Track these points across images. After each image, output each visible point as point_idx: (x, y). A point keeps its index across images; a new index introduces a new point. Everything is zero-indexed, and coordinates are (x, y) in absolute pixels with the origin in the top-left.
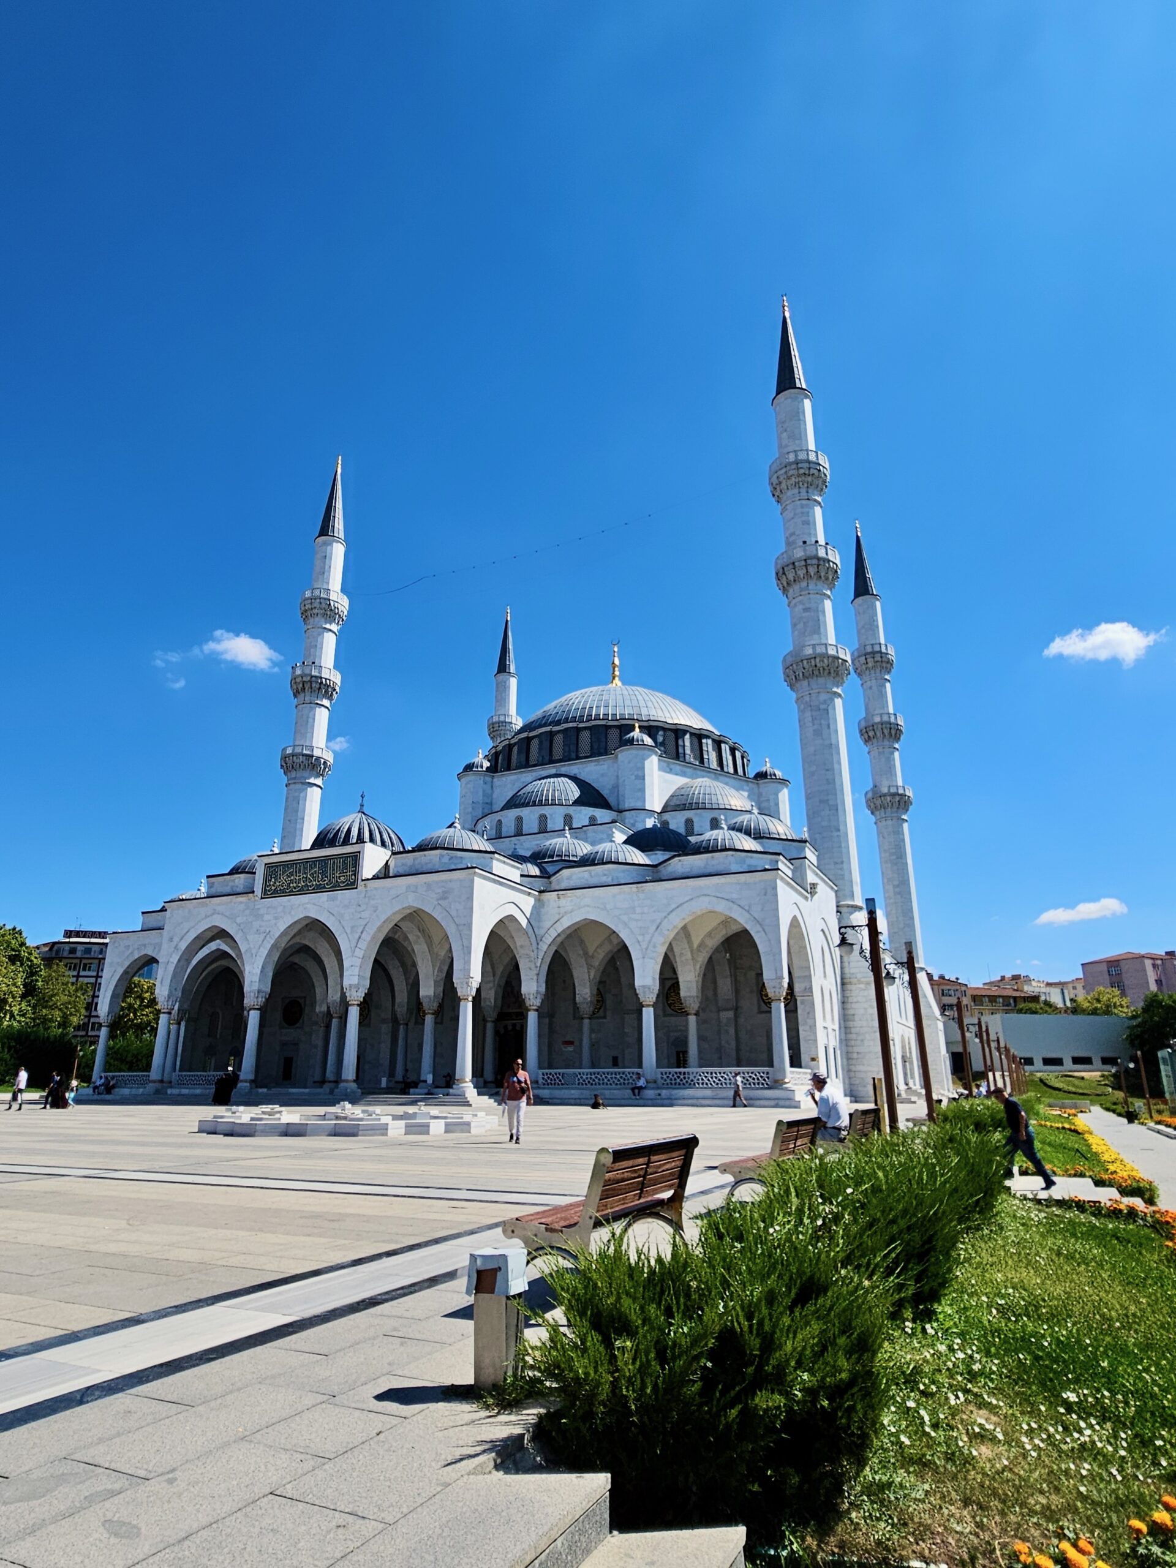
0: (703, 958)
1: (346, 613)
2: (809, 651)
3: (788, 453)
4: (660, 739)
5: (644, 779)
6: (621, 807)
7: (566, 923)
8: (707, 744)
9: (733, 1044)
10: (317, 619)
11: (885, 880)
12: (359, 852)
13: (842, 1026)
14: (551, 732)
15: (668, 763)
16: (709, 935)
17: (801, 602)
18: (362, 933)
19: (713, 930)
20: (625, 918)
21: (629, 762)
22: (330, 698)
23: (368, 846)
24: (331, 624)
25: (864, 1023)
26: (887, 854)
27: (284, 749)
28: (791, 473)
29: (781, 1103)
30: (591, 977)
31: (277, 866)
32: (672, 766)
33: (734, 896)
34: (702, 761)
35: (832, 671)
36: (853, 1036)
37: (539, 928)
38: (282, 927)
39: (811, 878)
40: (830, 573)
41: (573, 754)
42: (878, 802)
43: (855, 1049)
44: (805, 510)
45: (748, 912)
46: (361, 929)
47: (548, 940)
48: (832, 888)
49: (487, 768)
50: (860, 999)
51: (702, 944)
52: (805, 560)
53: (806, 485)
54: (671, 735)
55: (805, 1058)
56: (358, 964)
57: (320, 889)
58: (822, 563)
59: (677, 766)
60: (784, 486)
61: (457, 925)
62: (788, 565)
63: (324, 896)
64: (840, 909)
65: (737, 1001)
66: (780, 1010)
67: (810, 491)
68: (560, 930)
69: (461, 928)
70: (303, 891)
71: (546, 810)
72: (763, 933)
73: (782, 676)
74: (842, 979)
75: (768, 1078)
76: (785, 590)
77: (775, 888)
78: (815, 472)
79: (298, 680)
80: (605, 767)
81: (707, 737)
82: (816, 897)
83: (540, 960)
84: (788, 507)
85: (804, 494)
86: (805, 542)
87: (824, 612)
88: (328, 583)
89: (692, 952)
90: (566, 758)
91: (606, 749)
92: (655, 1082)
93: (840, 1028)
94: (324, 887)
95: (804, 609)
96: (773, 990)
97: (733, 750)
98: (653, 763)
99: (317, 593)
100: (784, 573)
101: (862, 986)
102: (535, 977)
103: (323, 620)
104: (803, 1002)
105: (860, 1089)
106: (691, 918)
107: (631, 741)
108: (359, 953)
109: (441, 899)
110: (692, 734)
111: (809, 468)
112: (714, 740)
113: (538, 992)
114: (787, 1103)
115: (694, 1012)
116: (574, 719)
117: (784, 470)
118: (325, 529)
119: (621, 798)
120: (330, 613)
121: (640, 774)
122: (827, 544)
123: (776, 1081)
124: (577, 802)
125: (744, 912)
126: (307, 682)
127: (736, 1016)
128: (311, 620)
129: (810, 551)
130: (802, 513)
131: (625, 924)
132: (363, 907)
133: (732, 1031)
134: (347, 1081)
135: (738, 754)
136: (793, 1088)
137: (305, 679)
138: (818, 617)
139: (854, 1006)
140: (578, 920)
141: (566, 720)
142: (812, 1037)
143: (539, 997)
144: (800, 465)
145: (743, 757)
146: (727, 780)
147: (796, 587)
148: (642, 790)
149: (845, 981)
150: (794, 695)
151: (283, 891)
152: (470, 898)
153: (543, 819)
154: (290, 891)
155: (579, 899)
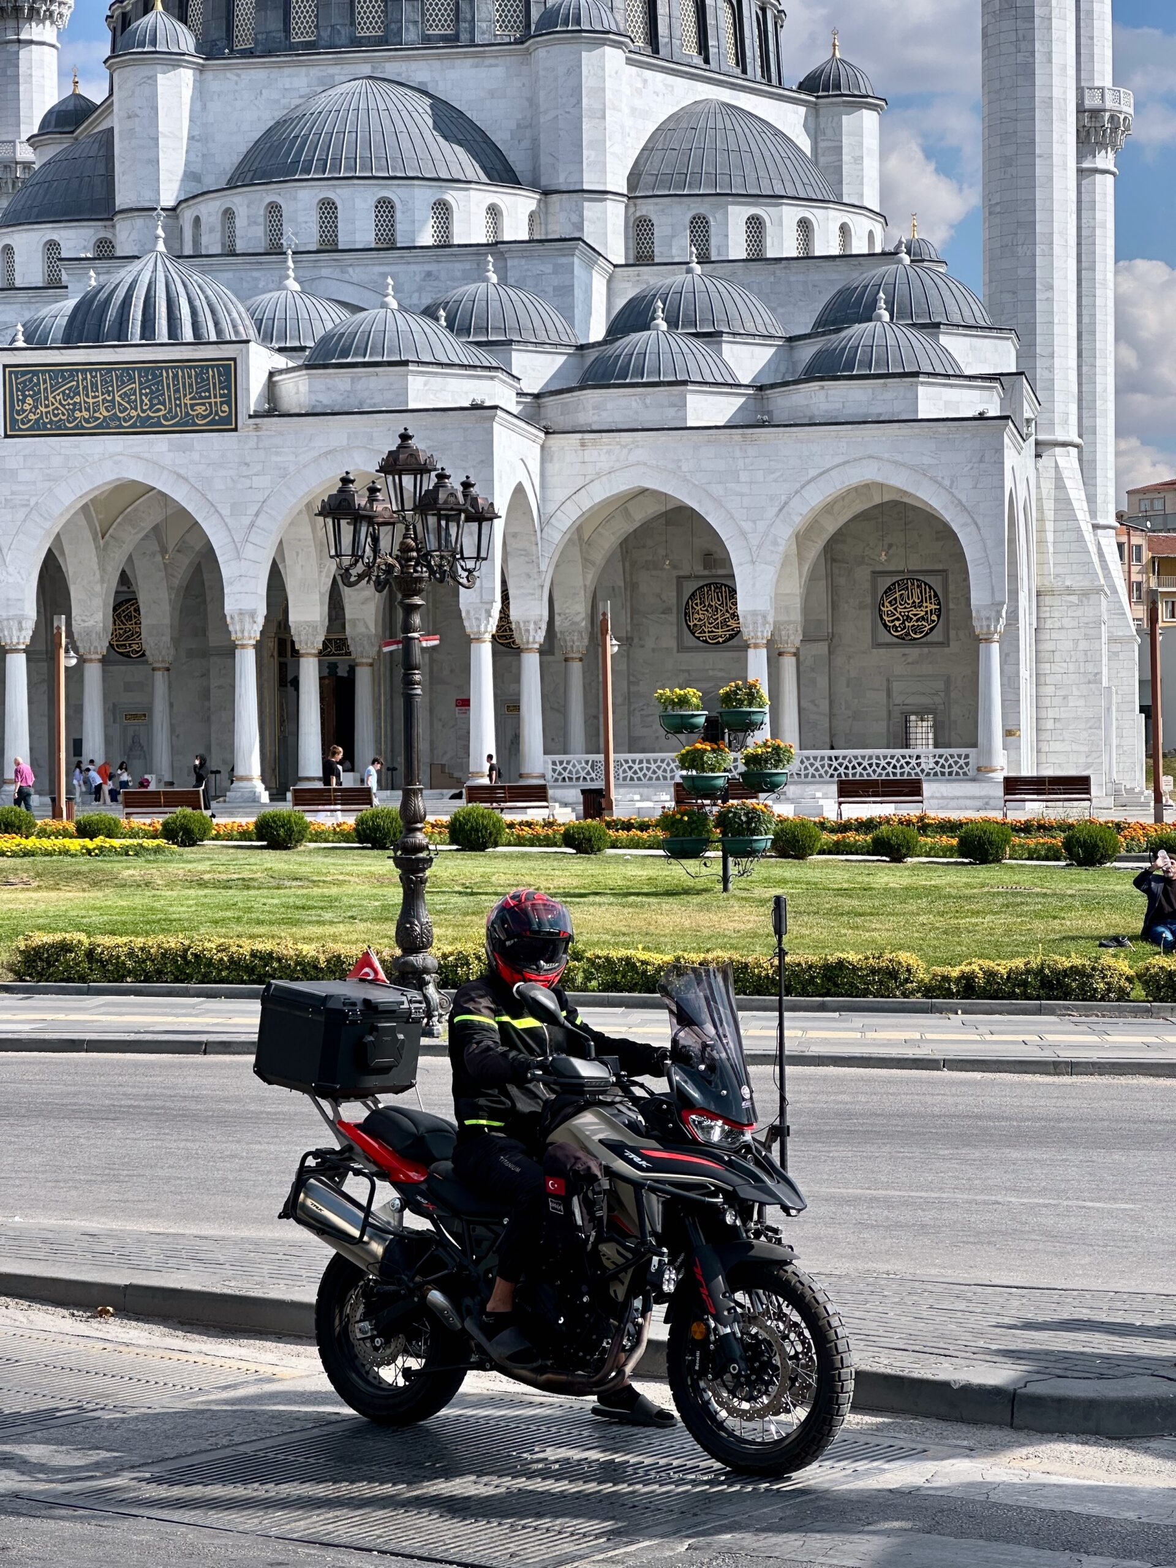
5: (603, 117)
6: (545, 181)
7: (599, 494)
9: (825, 706)
12: (234, 361)
13: (1034, 671)
18: (257, 515)
25: (1071, 667)
33: (925, 461)
36: (1049, 690)
37: (544, 499)
41: (411, 28)
43: (1051, 713)
45: (950, 490)
46: (255, 508)
57: (146, 427)
63: (161, 442)
65: (833, 623)
70: (107, 428)
72: (973, 528)
74: (1037, 585)
75: (967, 763)
77: (1001, 451)
80: (499, 72)
83: (546, 561)
94: (162, 425)
96: (985, 623)
101: (1074, 599)
102: (538, 592)
113: (542, 618)
119: (546, 159)
123: (980, 770)
125: (942, 491)
127: (831, 653)
131: (719, 501)
132: (255, 466)
133: (822, 681)
139: (1055, 635)
140: (625, 488)
142: (1013, 697)
148: (600, 145)
149: (1043, 589)
151: (58, 425)
152: (486, 463)
153: (386, 210)
154: (76, 427)
155: (625, 451)
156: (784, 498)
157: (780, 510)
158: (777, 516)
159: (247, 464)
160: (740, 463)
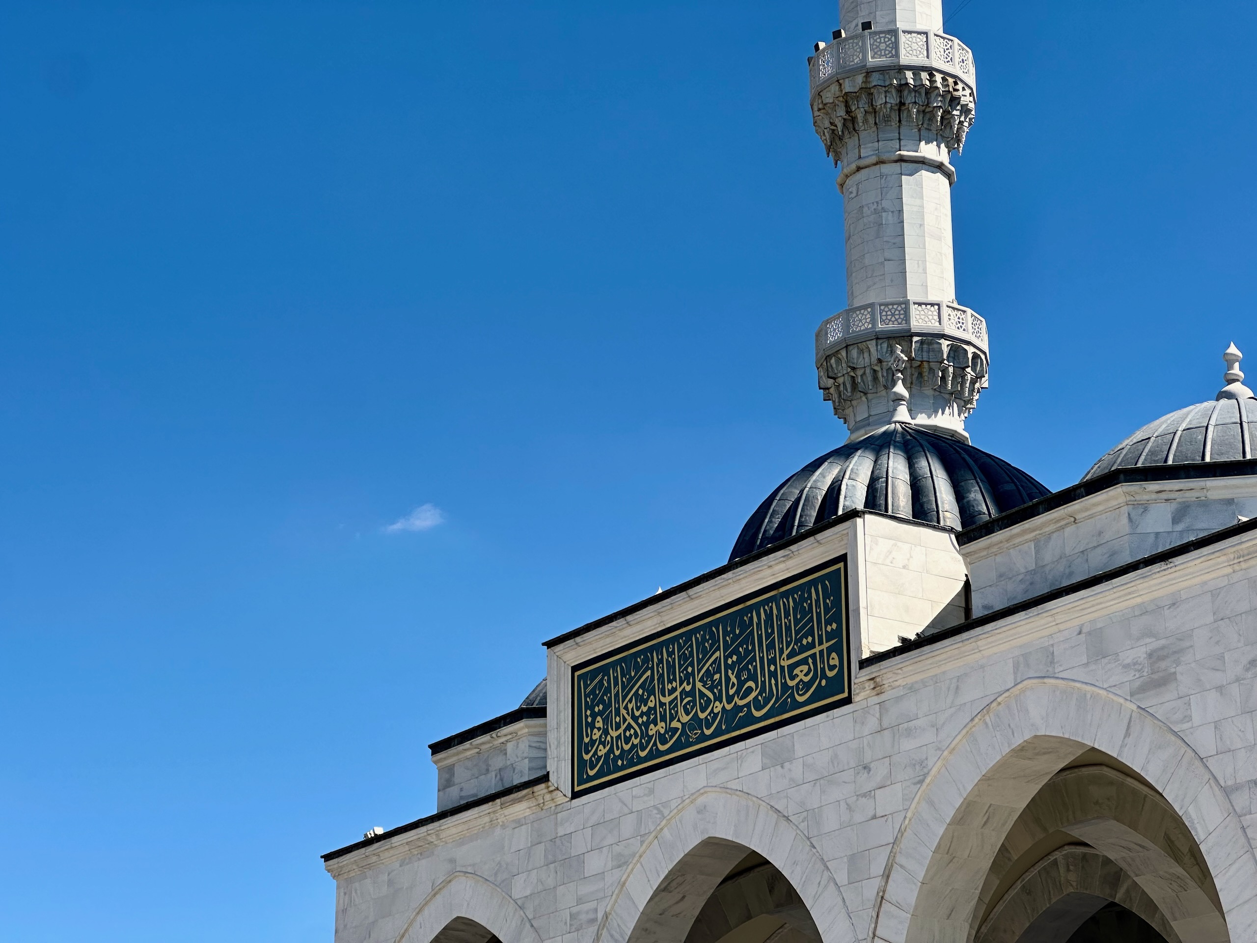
12: (843, 558)
18: (887, 876)
22: (950, 139)
23: (870, 531)
27: (821, 334)
31: (604, 670)
38: (642, 890)
46: (881, 859)
57: (738, 728)
70: (688, 745)
79: (829, 97)
94: (752, 719)
126: (856, 96)
151: (631, 758)
154: (650, 757)
159: (867, 768)
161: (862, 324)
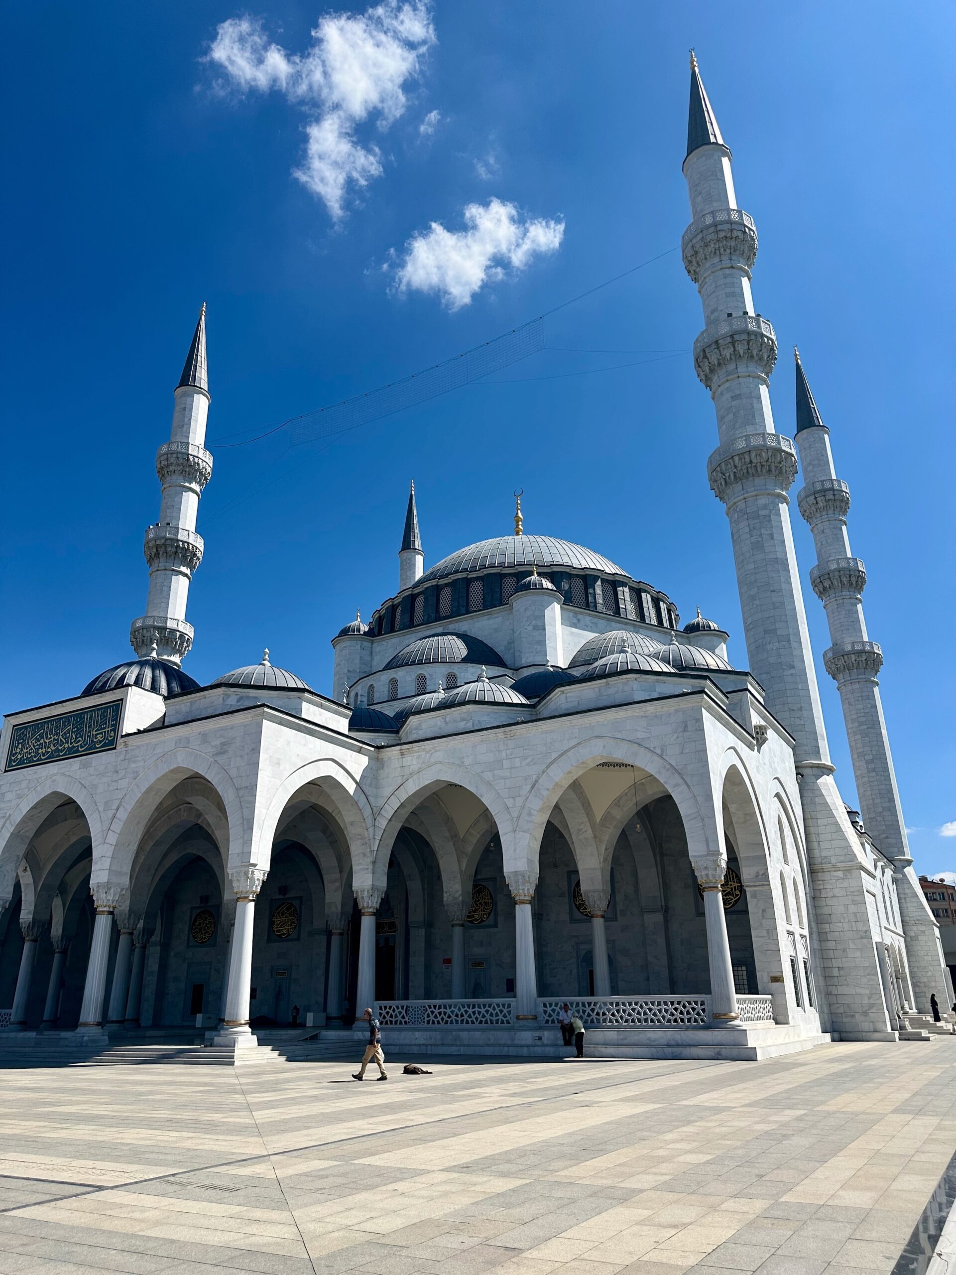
0: (611, 834)
1: (209, 470)
2: (741, 445)
3: (704, 215)
4: (565, 586)
5: (544, 629)
6: (517, 665)
7: (412, 787)
8: (625, 594)
9: (664, 959)
10: (174, 477)
11: (855, 756)
12: (122, 700)
13: (815, 930)
14: (437, 586)
15: (576, 613)
16: (617, 803)
17: (728, 389)
18: (117, 809)
19: (620, 797)
20: (488, 776)
21: (526, 610)
22: (190, 565)
23: (134, 692)
24: (190, 483)
25: (846, 927)
26: (856, 724)
27: (134, 623)
28: (709, 238)
29: (725, 1051)
30: (463, 868)
31: (26, 728)
32: (580, 617)
33: (640, 735)
34: (617, 611)
35: (773, 468)
36: (831, 945)
37: (376, 797)
38: (25, 808)
39: (756, 719)
40: (764, 350)
41: (462, 608)
42: (841, 663)
43: (835, 963)
44: (728, 280)
45: (661, 756)
46: (117, 803)
47: (389, 812)
48: (788, 743)
49: (365, 632)
50: (837, 892)
51: (607, 817)
52: (732, 336)
53: (728, 251)
54: (578, 584)
55: (762, 977)
56: (110, 854)
57: (72, 753)
58: (753, 337)
59: (586, 617)
60: (701, 255)
61: (237, 789)
62: (710, 346)
63: (75, 764)
64: (800, 771)
65: (666, 901)
66: (717, 904)
67: (734, 257)
68: (404, 797)
69: (241, 793)
70: (53, 758)
71: (425, 670)
72: (684, 787)
73: (707, 484)
74: (810, 864)
75: (703, 1010)
76: (707, 381)
77: (700, 720)
78: (740, 234)
79: (151, 544)
80: (500, 619)
81: (624, 584)
82: (765, 747)
83: (377, 842)
84: (707, 280)
85: (726, 263)
86: (730, 315)
87: (759, 398)
88: (188, 437)
89: (593, 827)
90: (455, 613)
91: (501, 599)
92: (535, 1018)
93: (810, 933)
94: (78, 751)
95: (732, 397)
96: (704, 873)
97: (656, 602)
98: (554, 612)
99: (174, 447)
100: (705, 357)
101: (840, 874)
102: (371, 867)
103: (181, 477)
104: (754, 896)
105: (845, 1020)
106: (580, 773)
107: (528, 587)
108: (112, 838)
109: (217, 754)
110: (603, 581)
111: (732, 230)
112: (631, 588)
113: (373, 888)
114: (735, 1051)
115: (600, 913)
116: (465, 570)
117: (700, 236)
118: (187, 378)
119: (517, 654)
120: (189, 469)
121: (539, 623)
122: (758, 315)
123: (716, 1016)
124: (465, 660)
125: (656, 758)
126: (161, 546)
127: (666, 921)
128: (168, 478)
129: (737, 325)
130: (725, 284)
131: (489, 784)
132: (122, 773)
133: (661, 941)
134: (86, 1025)
135: (663, 606)
136: (745, 1025)
137: (158, 542)
138: (752, 404)
139: (829, 902)
140: (427, 782)
141: (457, 572)
142: (773, 947)
143: (376, 894)
144: (719, 228)
145: (669, 611)
146: (649, 633)
147: (721, 372)
148: (542, 642)
149: (815, 867)
150: (724, 506)
151: (30, 760)
152: (256, 750)
153: (422, 679)
154: (37, 760)
155: (428, 755)
156: (534, 777)
157: (533, 787)
158: (530, 792)
159: (117, 772)
160: (504, 754)
161: (149, 622)
